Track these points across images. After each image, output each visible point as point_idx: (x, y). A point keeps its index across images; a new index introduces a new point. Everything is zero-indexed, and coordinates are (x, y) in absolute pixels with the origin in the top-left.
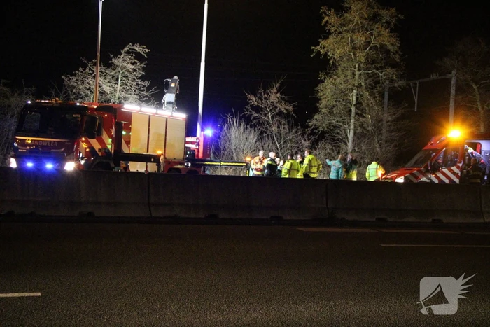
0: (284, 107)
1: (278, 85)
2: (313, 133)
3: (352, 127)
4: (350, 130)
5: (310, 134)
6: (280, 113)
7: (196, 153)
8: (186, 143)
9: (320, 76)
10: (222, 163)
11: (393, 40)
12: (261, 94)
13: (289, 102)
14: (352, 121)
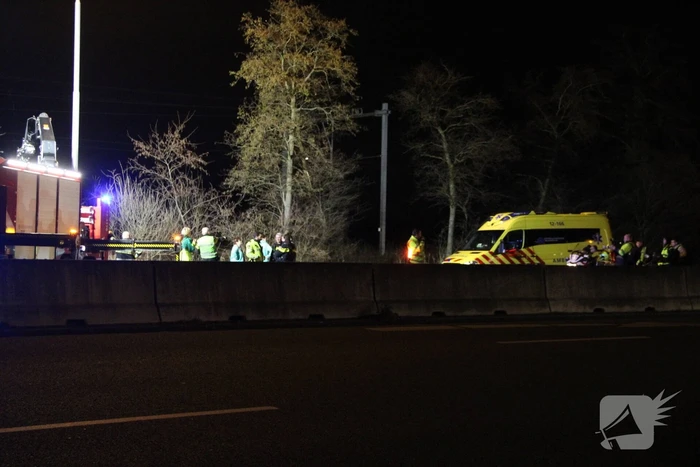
0: (190, 160)
1: (182, 127)
2: (235, 198)
3: (289, 188)
4: (286, 192)
5: (230, 200)
6: (185, 169)
7: (91, 231)
8: (81, 215)
9: (239, 113)
10: (136, 245)
11: (347, 65)
12: (154, 139)
13: (197, 152)
14: (289, 180)
